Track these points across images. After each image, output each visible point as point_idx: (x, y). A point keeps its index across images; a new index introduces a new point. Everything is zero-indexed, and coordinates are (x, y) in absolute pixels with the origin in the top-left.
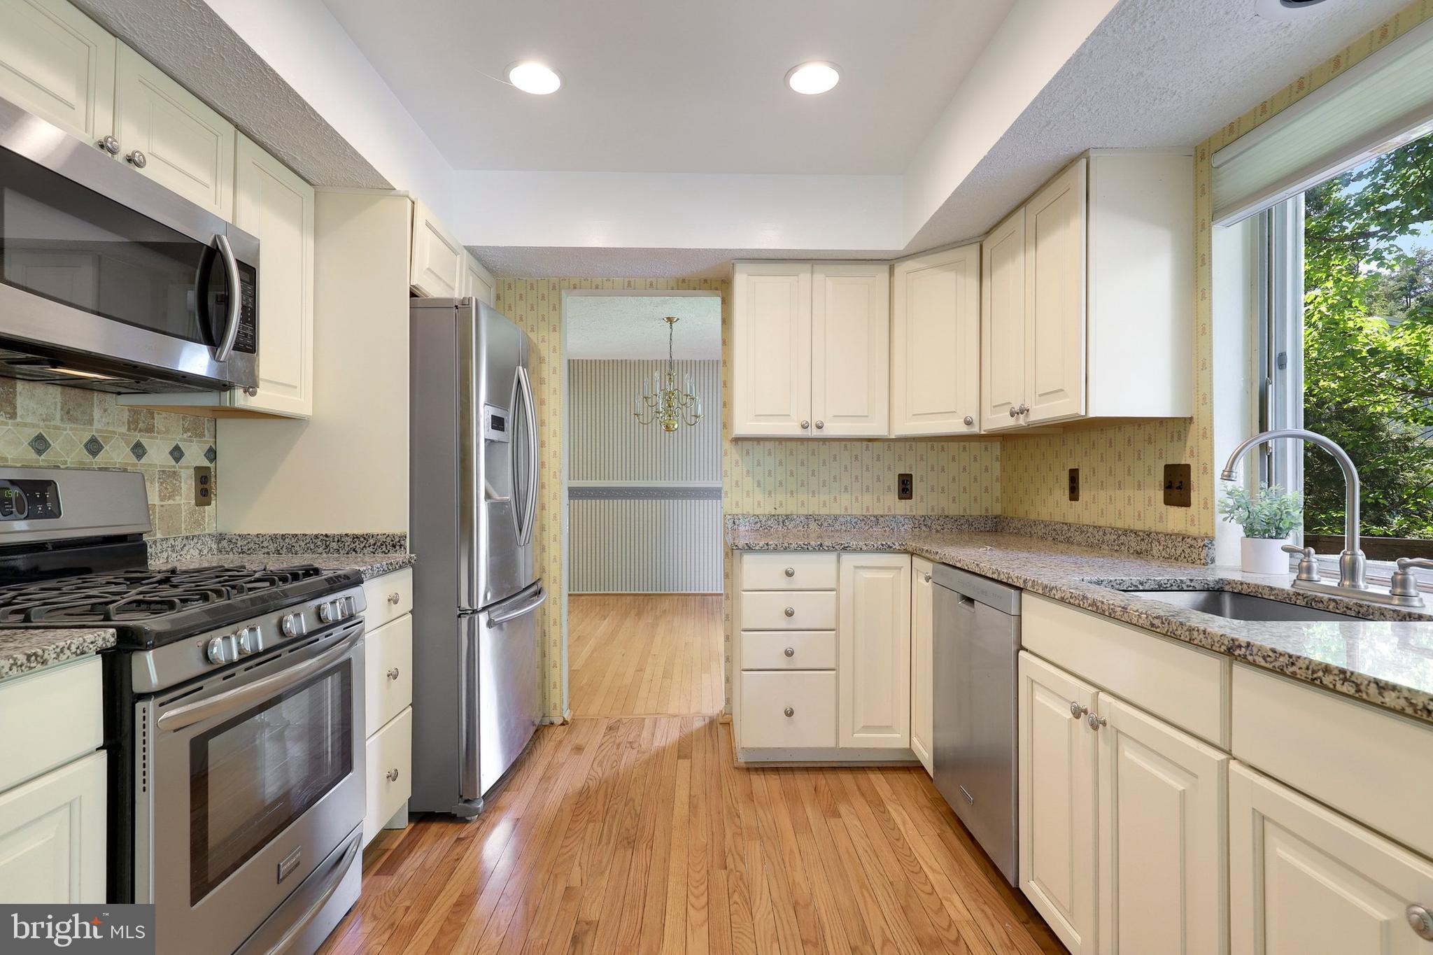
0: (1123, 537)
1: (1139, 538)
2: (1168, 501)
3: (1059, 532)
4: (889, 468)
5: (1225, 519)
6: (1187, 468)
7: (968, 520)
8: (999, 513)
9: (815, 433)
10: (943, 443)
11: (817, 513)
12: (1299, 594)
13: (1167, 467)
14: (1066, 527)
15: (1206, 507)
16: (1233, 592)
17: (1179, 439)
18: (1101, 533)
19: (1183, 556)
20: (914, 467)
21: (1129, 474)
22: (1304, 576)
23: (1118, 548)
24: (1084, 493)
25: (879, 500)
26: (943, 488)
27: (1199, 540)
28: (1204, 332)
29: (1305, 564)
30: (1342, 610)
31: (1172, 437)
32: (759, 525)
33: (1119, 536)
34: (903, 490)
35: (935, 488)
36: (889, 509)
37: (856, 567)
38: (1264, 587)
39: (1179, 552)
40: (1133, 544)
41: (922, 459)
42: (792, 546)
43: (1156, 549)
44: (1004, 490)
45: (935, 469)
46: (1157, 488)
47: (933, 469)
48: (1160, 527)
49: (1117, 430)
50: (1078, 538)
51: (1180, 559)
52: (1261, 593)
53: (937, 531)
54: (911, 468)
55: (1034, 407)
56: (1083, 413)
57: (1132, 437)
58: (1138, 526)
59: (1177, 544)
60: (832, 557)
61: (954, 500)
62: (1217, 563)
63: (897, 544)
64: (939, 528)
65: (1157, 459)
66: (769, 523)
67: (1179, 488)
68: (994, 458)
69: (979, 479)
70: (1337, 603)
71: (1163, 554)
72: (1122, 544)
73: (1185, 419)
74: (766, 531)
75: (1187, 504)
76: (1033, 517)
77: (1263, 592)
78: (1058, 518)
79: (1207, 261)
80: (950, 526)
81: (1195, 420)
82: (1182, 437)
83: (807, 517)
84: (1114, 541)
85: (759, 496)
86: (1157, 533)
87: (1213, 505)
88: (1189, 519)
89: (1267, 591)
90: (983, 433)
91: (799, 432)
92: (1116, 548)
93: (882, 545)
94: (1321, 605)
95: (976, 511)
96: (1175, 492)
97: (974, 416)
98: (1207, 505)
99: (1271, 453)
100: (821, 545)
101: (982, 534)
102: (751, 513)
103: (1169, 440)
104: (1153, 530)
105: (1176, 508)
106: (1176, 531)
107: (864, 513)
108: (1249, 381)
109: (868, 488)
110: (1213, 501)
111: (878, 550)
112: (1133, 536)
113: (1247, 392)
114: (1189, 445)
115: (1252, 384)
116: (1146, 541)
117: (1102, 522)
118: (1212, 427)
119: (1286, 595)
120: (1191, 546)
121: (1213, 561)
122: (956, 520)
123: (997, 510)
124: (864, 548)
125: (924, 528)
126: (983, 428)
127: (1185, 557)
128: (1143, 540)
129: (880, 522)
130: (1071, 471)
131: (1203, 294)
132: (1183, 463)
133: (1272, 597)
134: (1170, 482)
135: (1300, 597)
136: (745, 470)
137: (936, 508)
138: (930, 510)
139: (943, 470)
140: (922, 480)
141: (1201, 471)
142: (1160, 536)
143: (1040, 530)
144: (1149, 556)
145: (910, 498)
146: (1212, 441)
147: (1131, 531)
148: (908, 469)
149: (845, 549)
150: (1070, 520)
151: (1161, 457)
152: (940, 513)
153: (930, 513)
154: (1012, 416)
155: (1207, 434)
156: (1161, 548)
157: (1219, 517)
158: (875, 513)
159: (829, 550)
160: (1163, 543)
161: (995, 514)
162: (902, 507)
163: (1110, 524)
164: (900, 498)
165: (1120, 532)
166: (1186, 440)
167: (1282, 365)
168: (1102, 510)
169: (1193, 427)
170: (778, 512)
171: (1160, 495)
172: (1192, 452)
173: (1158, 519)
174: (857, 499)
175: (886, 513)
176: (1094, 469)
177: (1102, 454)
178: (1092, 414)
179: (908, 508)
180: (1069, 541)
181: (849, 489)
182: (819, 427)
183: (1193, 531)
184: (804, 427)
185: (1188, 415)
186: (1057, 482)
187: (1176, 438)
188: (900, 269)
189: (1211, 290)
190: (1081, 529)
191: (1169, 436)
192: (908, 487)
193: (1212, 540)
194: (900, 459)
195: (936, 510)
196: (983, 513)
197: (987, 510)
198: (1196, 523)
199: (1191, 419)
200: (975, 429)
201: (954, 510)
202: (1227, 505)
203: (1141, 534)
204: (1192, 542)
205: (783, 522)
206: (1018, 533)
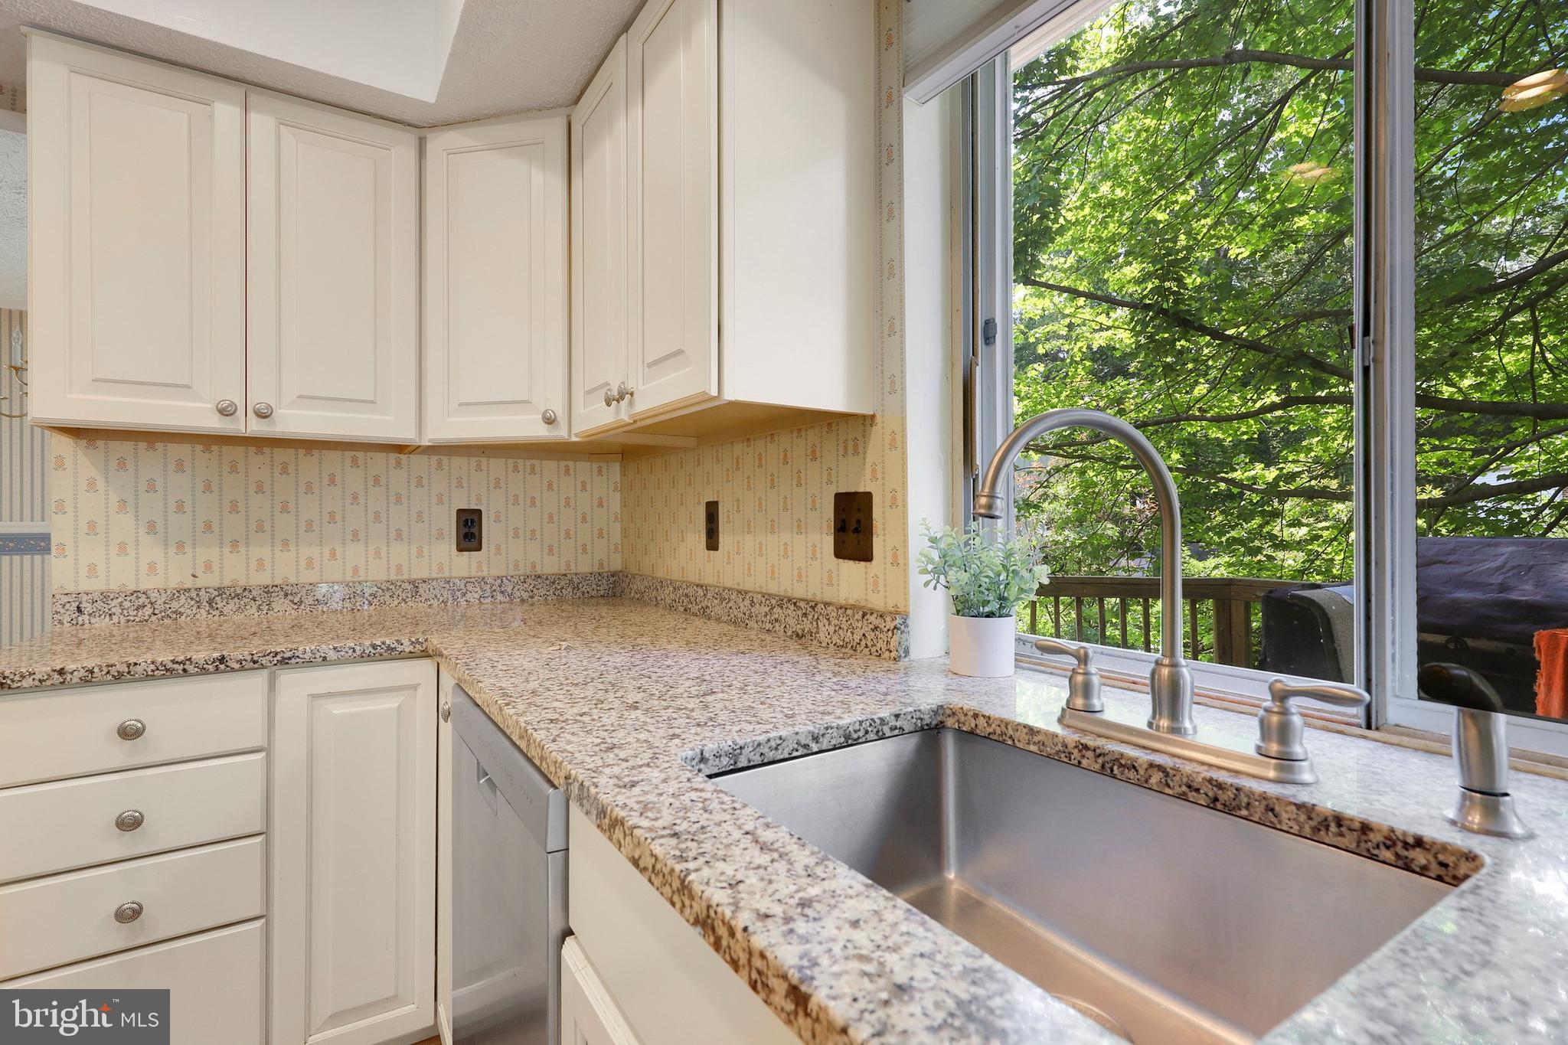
0: (777, 610)
1: (800, 613)
2: (840, 553)
3: (693, 599)
4: (440, 501)
5: (926, 584)
6: (867, 497)
7: (571, 580)
8: (619, 567)
9: (256, 428)
10: (533, 461)
11: (293, 580)
12: (1086, 747)
13: (839, 497)
14: (701, 592)
15: (895, 563)
16: (959, 730)
17: (856, 452)
18: (747, 602)
19: (863, 643)
20: (484, 499)
21: (785, 509)
22: (1079, 702)
23: (771, 626)
24: (724, 539)
25: (420, 554)
26: (533, 531)
27: (888, 619)
28: (892, 274)
29: (1080, 678)
30: (1178, 790)
31: (846, 448)
32: (148, 611)
33: (772, 608)
34: (466, 536)
35: (521, 532)
36: (441, 568)
37: (314, 697)
38: (1018, 726)
39: (857, 637)
40: (792, 622)
41: (497, 486)
42: (139, 669)
43: (824, 630)
44: (625, 534)
45: (521, 502)
46: (825, 530)
47: (516, 502)
48: (829, 595)
49: (769, 439)
50: (717, 609)
51: (859, 649)
52: (1011, 737)
53: (523, 601)
54: (479, 498)
55: (641, 388)
56: (714, 392)
57: (789, 450)
58: (799, 591)
59: (855, 624)
60: (257, 681)
61: (551, 550)
62: (913, 655)
63: (406, 642)
64: (525, 595)
65: (824, 484)
66: (175, 605)
67: (856, 531)
68: (612, 487)
69: (588, 518)
70: (1167, 775)
71: (835, 639)
72: (776, 620)
73: (864, 417)
74: (167, 621)
75: (866, 556)
76: (660, 574)
77: (1016, 735)
78: (692, 577)
79: (895, 155)
80: (543, 592)
81: (878, 419)
82: (860, 449)
83: (268, 590)
84: (766, 616)
85: (151, 551)
86: (827, 604)
87: (906, 558)
88: (870, 581)
89: (1022, 735)
90: (574, 439)
91: (214, 424)
92: (769, 626)
93: (374, 647)
94: (1132, 774)
95: (584, 566)
96: (851, 538)
97: (559, 409)
98: (899, 560)
99: (977, 475)
100: (222, 660)
101: (594, 601)
102: (132, 587)
103: (841, 452)
104: (818, 598)
105: (851, 563)
106: (851, 601)
107: (393, 577)
108: (949, 361)
109: (399, 533)
110: (906, 553)
111: (365, 658)
112: (792, 607)
113: (948, 377)
114: (869, 462)
115: (953, 365)
116: (810, 617)
117: (749, 585)
118: (904, 430)
119: (1059, 747)
120: (876, 628)
121: (907, 652)
122: (553, 581)
123: (616, 564)
124: (332, 655)
125: (500, 597)
126: (576, 429)
127: (867, 646)
128: (805, 615)
129: (421, 591)
130: (708, 504)
131: (891, 211)
132: (861, 490)
133: (1033, 748)
134: (844, 521)
135: (1089, 754)
136: (114, 499)
137: (521, 564)
138: (511, 567)
139: (533, 503)
140: (498, 520)
141: (888, 503)
142: (830, 609)
143: (667, 594)
144: (815, 642)
145: (479, 548)
146: (904, 453)
147: (789, 600)
148: (473, 500)
149: (285, 662)
150: (708, 579)
151: (829, 482)
152: (528, 573)
153: (512, 573)
154: (609, 404)
155: (897, 443)
156: (832, 629)
157: (917, 580)
158: (414, 576)
159: (242, 669)
160: (834, 622)
161: (612, 569)
162: (466, 564)
163: (761, 587)
164: (460, 549)
165: (773, 602)
166: (865, 453)
167: (989, 339)
168: (749, 564)
169: (876, 433)
170: (199, 583)
171: (829, 542)
172: (874, 471)
173: (825, 581)
174: (378, 553)
175: (434, 575)
176: (738, 500)
177: (749, 477)
178: (730, 395)
179: (474, 565)
180: (705, 614)
181: (362, 535)
182: (262, 415)
183: (877, 601)
184: (225, 412)
185: (867, 411)
186: (690, 522)
187: (850, 452)
188: (439, 144)
189: (901, 202)
190: (722, 594)
191: (842, 445)
192: (475, 530)
193: (905, 617)
194: (460, 485)
195: (521, 567)
196: (596, 569)
197: (601, 564)
198: (881, 588)
199: (873, 417)
200: (561, 433)
201: (551, 566)
202: (931, 561)
203: (802, 604)
204: (878, 622)
205: (210, 602)
206: (641, 601)
